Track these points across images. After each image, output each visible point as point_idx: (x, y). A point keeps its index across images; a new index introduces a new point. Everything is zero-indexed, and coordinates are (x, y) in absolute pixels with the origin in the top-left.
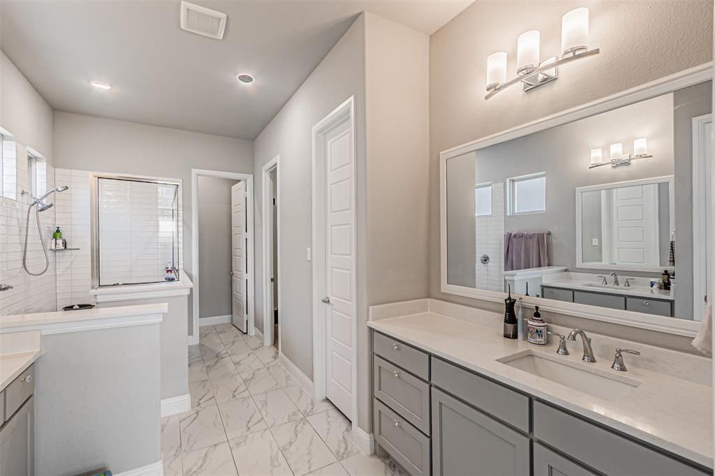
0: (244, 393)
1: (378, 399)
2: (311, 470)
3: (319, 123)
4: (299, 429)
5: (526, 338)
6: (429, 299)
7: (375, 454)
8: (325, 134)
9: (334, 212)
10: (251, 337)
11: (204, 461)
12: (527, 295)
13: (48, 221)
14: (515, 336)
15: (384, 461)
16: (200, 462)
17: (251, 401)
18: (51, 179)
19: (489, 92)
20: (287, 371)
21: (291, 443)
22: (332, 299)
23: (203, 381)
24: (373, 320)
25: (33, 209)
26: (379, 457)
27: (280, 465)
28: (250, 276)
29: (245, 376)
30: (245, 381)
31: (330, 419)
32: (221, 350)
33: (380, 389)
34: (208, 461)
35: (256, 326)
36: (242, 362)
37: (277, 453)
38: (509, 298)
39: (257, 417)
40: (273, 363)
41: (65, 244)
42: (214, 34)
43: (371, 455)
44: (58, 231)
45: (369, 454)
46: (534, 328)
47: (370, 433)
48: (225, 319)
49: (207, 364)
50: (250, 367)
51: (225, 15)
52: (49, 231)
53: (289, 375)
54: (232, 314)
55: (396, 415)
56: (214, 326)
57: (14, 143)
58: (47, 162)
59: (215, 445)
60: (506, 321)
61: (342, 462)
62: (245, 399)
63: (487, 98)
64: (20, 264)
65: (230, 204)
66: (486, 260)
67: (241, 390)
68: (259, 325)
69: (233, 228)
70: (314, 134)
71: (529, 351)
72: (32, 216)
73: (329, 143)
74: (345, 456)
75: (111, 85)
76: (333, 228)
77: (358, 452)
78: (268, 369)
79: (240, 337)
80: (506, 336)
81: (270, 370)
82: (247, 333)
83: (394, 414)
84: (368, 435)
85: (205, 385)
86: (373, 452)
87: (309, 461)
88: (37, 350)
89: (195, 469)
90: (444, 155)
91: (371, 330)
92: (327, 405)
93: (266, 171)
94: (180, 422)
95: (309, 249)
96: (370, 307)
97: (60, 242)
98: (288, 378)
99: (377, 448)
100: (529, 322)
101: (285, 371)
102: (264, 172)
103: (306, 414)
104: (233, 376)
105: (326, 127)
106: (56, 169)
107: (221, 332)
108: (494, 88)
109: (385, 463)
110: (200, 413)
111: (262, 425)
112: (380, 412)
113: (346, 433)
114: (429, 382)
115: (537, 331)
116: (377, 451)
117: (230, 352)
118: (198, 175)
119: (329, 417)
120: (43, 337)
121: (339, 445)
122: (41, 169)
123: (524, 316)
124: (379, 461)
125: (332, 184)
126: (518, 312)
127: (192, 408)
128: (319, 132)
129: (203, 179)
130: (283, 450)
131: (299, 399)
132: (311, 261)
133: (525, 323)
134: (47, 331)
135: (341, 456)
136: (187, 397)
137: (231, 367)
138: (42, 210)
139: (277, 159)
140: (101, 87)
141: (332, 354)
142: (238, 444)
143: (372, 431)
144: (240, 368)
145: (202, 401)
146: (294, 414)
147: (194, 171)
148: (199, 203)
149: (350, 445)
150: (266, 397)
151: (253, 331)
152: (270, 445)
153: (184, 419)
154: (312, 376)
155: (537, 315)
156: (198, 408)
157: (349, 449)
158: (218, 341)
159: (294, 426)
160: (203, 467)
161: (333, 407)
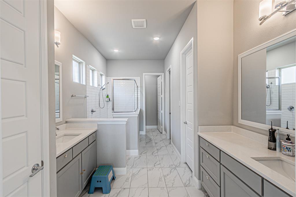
0: (156, 154)
1: (202, 166)
2: (173, 186)
3: (183, 50)
4: (172, 171)
5: (281, 151)
6: (232, 126)
7: (201, 189)
8: (185, 55)
9: (189, 86)
10: (163, 135)
11: (139, 172)
12: (287, 128)
13: (105, 93)
14: (275, 149)
15: (204, 193)
16: (137, 172)
17: (158, 157)
18: (106, 80)
19: (261, 21)
20: (173, 149)
21: (168, 175)
22: (188, 122)
23: (144, 147)
24: (200, 132)
25: (101, 89)
26: (203, 191)
27: (162, 181)
28: (163, 112)
29: (157, 148)
30: (157, 149)
31: (185, 171)
32: (152, 137)
33: (202, 162)
34: (140, 172)
35: (165, 131)
36: (158, 143)
37: (162, 177)
38: (272, 129)
39: (158, 163)
40: (169, 145)
41: (109, 99)
42: (143, 27)
43: (199, 189)
44: (108, 96)
45: (198, 188)
46: (285, 146)
47: (199, 180)
48: (155, 127)
49: (146, 141)
50: (160, 145)
51: (145, 20)
52: (106, 96)
53: (173, 151)
54: (157, 125)
55: (208, 174)
56: (151, 129)
57: (97, 71)
58: (105, 76)
59: (143, 168)
60: (269, 141)
61: (186, 188)
62: (156, 156)
63: (261, 24)
64: (99, 105)
65: (157, 85)
66: (291, 109)
67: (155, 152)
68: (165, 130)
69: (158, 94)
70: (181, 55)
71: (279, 157)
72: (101, 91)
73: (187, 58)
74: (188, 186)
75: (119, 50)
76: (188, 93)
77: (194, 186)
78: (166, 147)
79: (159, 134)
80: (269, 148)
81: (167, 148)
82: (162, 133)
83: (207, 174)
84: (198, 180)
85: (144, 148)
86: (200, 188)
87: (173, 183)
88: (97, 128)
89: (136, 173)
90: (240, 56)
91: (199, 137)
92: (186, 165)
93: (168, 71)
94: (135, 158)
95: (179, 101)
96: (199, 127)
97: (108, 99)
98: (173, 152)
99: (202, 187)
100: (283, 143)
101: (172, 149)
102: (167, 72)
103: (176, 166)
104: (154, 147)
105: (185, 51)
106: (108, 78)
107: (153, 132)
108: (264, 19)
109: (205, 194)
110: (141, 157)
111: (159, 166)
112: (202, 172)
113: (191, 178)
114: (219, 162)
115: (287, 148)
116: (202, 189)
117: (154, 139)
118: (145, 75)
119: (185, 170)
120: (98, 125)
121: (186, 181)
122: (104, 77)
123: (280, 139)
124: (202, 192)
125: (188, 75)
126: (277, 136)
127: (139, 155)
128: (183, 54)
129: (147, 77)
130: (165, 176)
131: (175, 160)
132: (180, 106)
133: (280, 143)
134: (99, 123)
135: (186, 186)
136: (137, 151)
137: (154, 144)
138: (103, 90)
139: (171, 67)
140: (116, 51)
141: (188, 145)
142: (150, 170)
143: (199, 179)
144: (157, 145)
145: (143, 153)
146: (172, 165)
147: (144, 74)
148: (145, 84)
149: (191, 182)
150: (163, 157)
151: (164, 132)
152: (160, 173)
153: (136, 158)
154: (180, 152)
155: (288, 139)
156: (140, 155)
157: (190, 184)
158: (152, 134)
159: (171, 169)
160: (138, 174)
161: (188, 167)
